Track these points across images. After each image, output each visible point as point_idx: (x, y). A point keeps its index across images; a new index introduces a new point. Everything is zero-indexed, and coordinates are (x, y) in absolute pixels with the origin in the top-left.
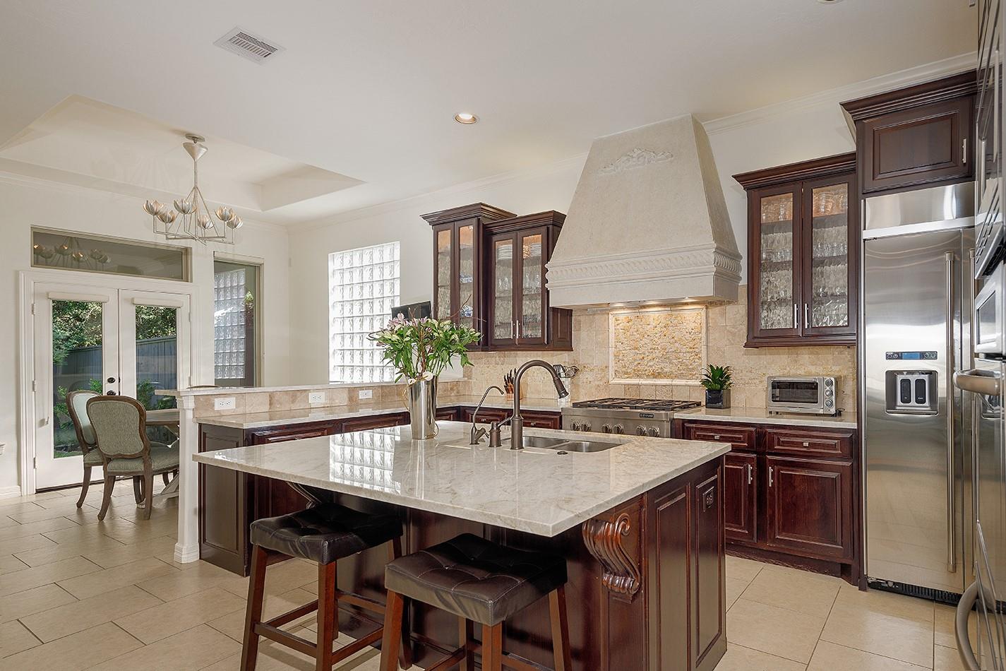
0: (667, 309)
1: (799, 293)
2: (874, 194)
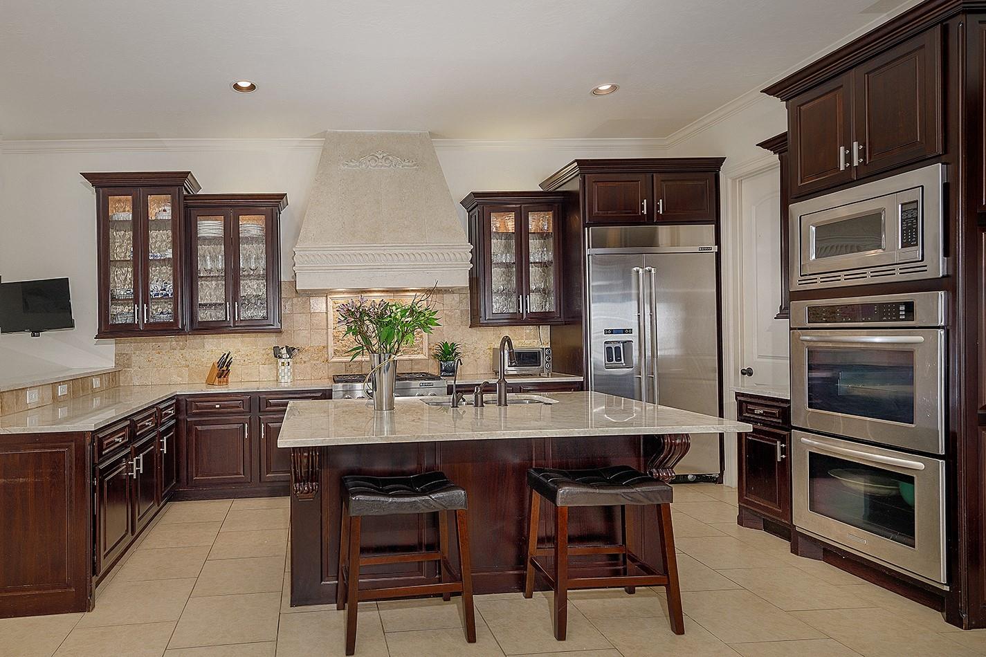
0: (390, 294)
1: (522, 287)
2: (594, 225)
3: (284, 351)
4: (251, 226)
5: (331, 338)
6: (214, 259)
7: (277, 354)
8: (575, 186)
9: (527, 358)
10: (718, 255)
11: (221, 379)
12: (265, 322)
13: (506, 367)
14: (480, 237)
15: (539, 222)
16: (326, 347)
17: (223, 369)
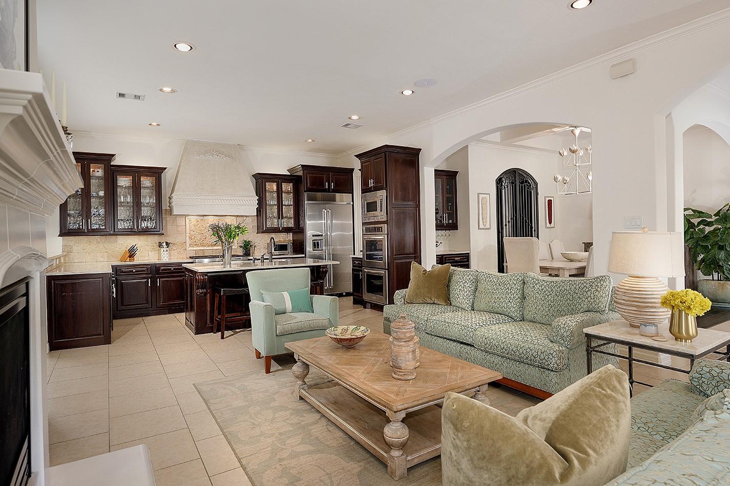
1: (280, 215)
2: (308, 191)
3: (164, 244)
4: (146, 182)
5: (188, 238)
6: (125, 196)
7: (160, 245)
8: (300, 173)
9: (282, 248)
10: (353, 205)
11: (131, 258)
12: (155, 230)
13: (273, 251)
14: (260, 192)
15: (287, 187)
16: (185, 242)
17: (132, 253)
